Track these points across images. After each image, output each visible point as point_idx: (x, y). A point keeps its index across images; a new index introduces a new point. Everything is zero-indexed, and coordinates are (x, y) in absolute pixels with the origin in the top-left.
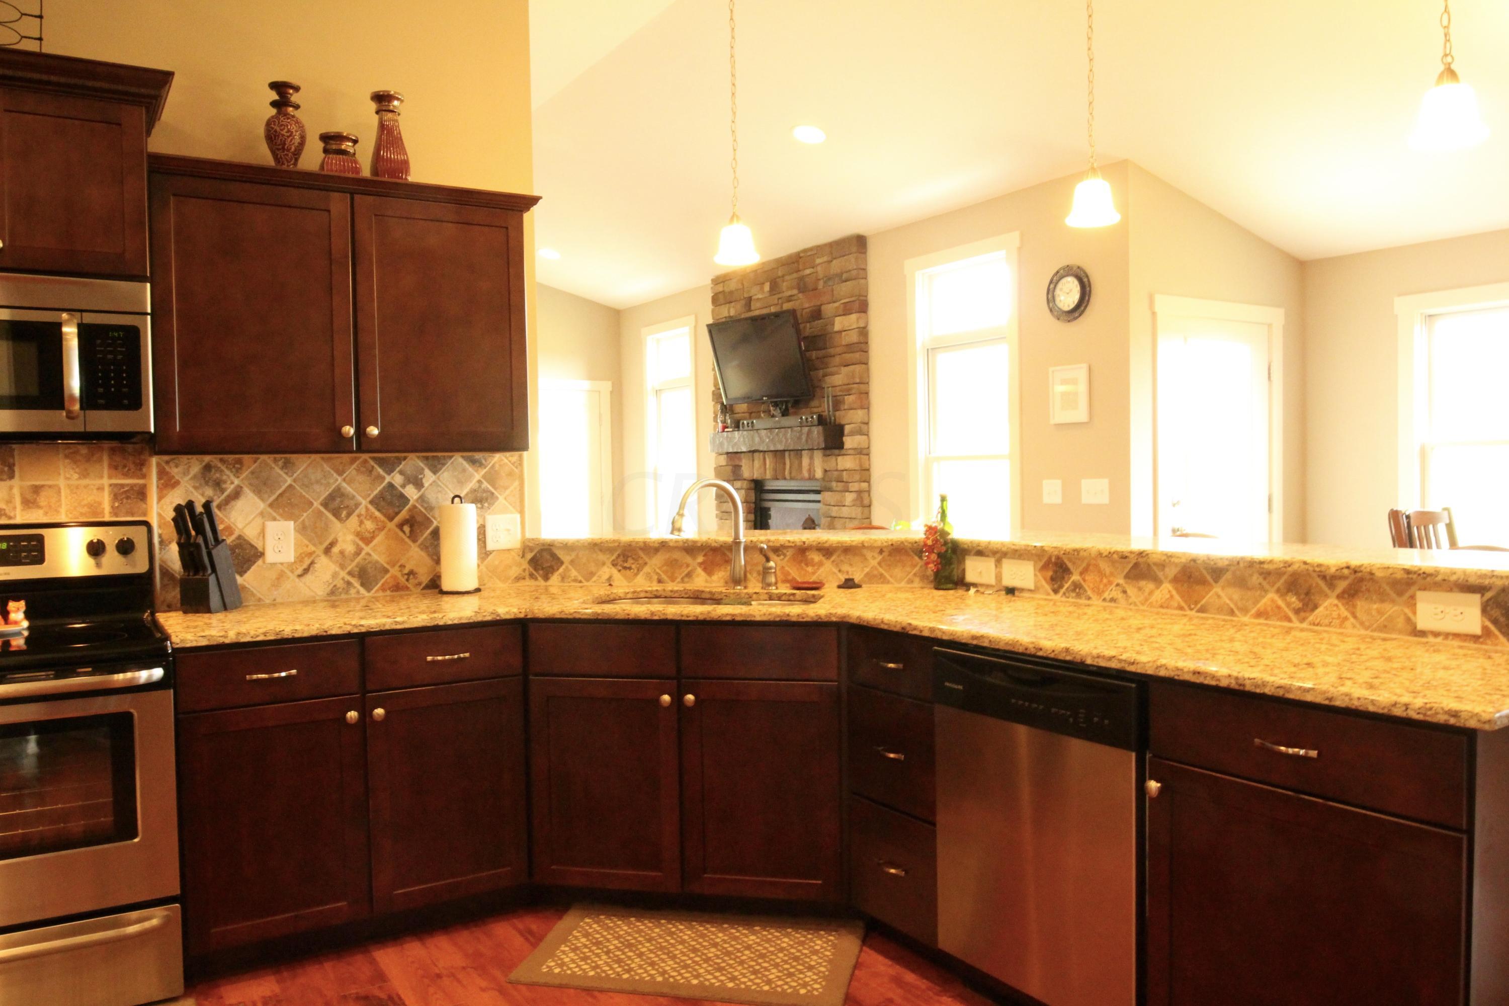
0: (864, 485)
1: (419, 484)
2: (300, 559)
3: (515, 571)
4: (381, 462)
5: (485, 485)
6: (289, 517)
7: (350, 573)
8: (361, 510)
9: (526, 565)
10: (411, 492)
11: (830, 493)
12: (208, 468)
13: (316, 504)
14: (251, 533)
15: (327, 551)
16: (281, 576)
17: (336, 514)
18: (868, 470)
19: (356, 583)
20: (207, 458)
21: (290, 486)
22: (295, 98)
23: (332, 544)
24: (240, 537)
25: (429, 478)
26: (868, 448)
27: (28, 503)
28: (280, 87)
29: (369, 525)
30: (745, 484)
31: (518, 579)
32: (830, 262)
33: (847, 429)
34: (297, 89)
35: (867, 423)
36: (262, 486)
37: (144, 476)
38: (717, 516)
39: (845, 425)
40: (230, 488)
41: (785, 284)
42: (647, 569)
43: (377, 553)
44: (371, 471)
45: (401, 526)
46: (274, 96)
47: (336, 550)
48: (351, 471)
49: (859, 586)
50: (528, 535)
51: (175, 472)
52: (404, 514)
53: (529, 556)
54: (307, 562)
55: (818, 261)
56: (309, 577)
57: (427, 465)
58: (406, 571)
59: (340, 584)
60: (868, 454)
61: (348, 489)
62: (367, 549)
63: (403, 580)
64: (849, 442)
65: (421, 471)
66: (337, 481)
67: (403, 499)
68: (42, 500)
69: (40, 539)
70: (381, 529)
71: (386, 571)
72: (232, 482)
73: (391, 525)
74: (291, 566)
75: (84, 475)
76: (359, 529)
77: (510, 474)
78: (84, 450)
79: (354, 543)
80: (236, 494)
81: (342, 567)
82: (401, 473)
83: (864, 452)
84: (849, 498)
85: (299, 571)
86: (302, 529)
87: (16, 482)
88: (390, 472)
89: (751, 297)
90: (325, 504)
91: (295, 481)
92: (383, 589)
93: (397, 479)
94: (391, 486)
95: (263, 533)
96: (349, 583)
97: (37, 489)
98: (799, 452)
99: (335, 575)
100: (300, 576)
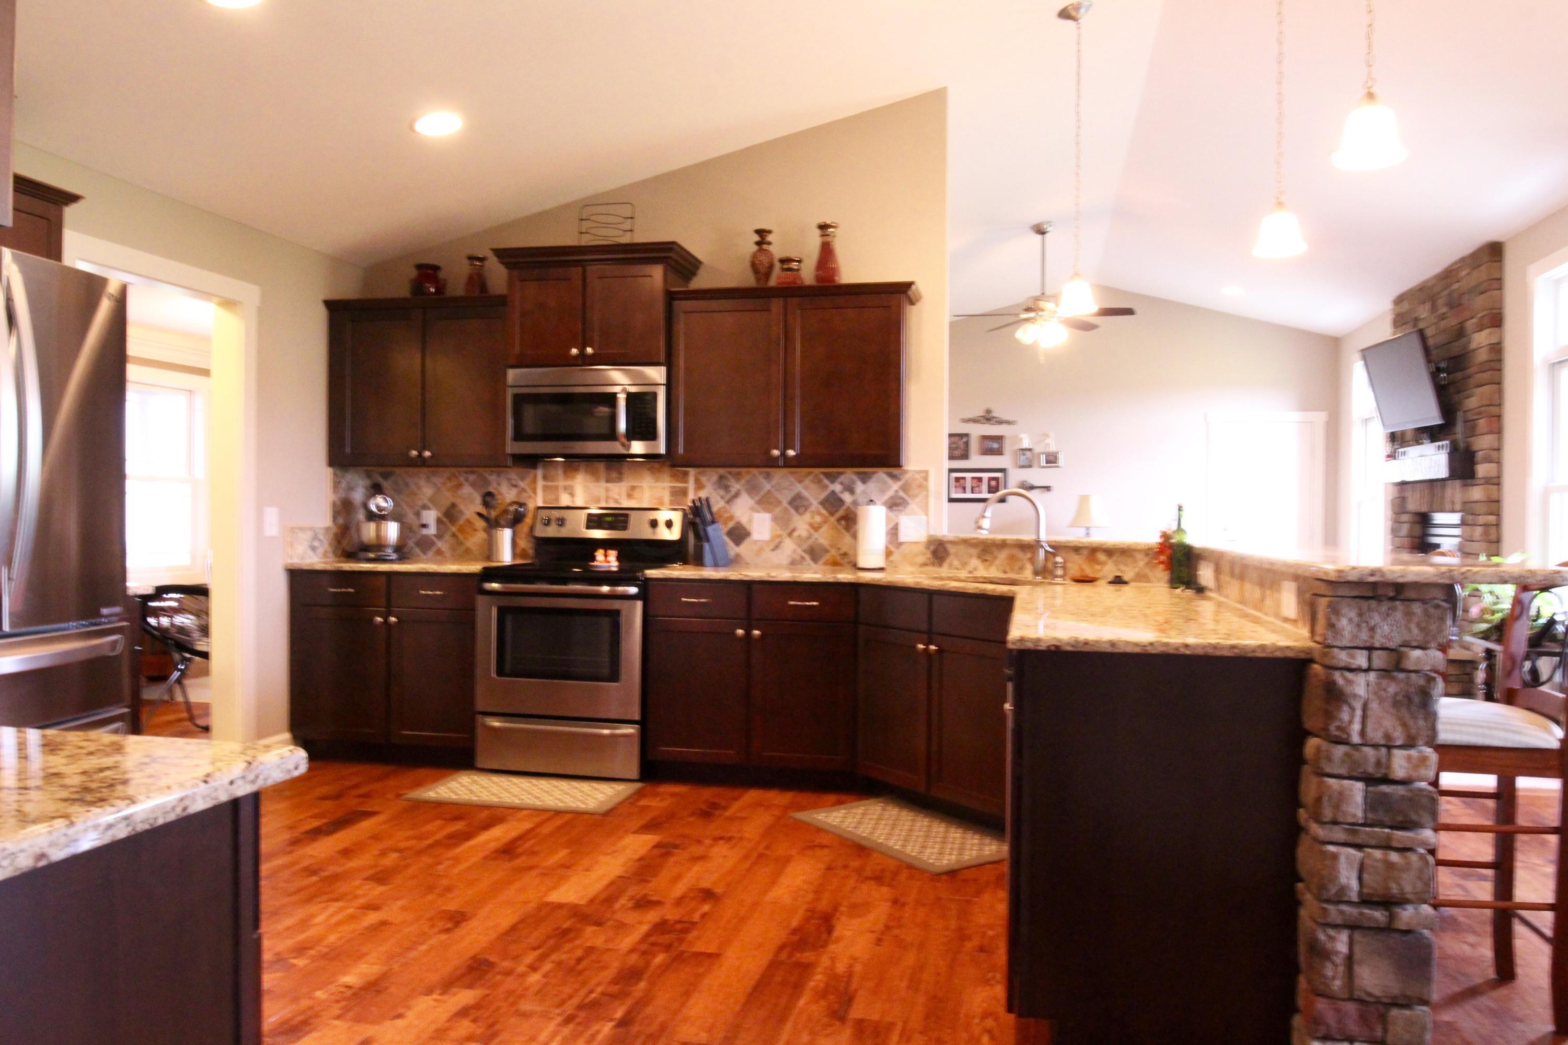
0: (1492, 519)
1: (851, 491)
2: (772, 540)
3: (921, 559)
4: (827, 475)
5: (901, 494)
6: (767, 510)
7: (805, 551)
8: (812, 509)
9: (929, 555)
10: (847, 498)
12: (721, 478)
13: (785, 504)
14: (744, 520)
15: (790, 535)
16: (760, 551)
17: (797, 509)
18: (1498, 501)
19: (807, 557)
20: (722, 471)
21: (769, 491)
22: (770, 238)
23: (794, 530)
24: (738, 523)
25: (860, 487)
26: (1499, 477)
27: (630, 496)
28: (761, 233)
29: (818, 519)
31: (925, 565)
33: (1480, 455)
34: (770, 232)
35: (1498, 450)
36: (752, 489)
37: (686, 482)
39: (1477, 452)
40: (733, 490)
41: (1441, 300)
42: (997, 562)
43: (823, 538)
44: (820, 481)
45: (839, 520)
46: (756, 238)
47: (796, 534)
48: (807, 482)
49: (1125, 583)
50: (932, 533)
51: (703, 479)
52: (841, 513)
53: (932, 547)
54: (777, 540)
56: (778, 551)
57: (859, 478)
58: (841, 552)
59: (798, 558)
60: (1498, 484)
61: (805, 493)
62: (816, 535)
63: (838, 558)
64: (1482, 470)
65: (853, 482)
66: (799, 488)
67: (841, 502)
68: (636, 494)
69: (627, 516)
70: (825, 522)
71: (827, 551)
72: (735, 486)
73: (832, 519)
74: (767, 543)
75: (657, 480)
76: (812, 521)
77: (920, 486)
78: (656, 465)
79: (808, 531)
80: (737, 495)
81: (799, 546)
82: (841, 483)
83: (1496, 481)
85: (772, 547)
86: (775, 519)
87: (623, 484)
88: (832, 482)
90: (791, 503)
91: (772, 487)
92: (826, 564)
93: (837, 487)
94: (833, 492)
95: (750, 521)
96: (803, 558)
97: (633, 488)
99: (794, 551)
100: (773, 550)
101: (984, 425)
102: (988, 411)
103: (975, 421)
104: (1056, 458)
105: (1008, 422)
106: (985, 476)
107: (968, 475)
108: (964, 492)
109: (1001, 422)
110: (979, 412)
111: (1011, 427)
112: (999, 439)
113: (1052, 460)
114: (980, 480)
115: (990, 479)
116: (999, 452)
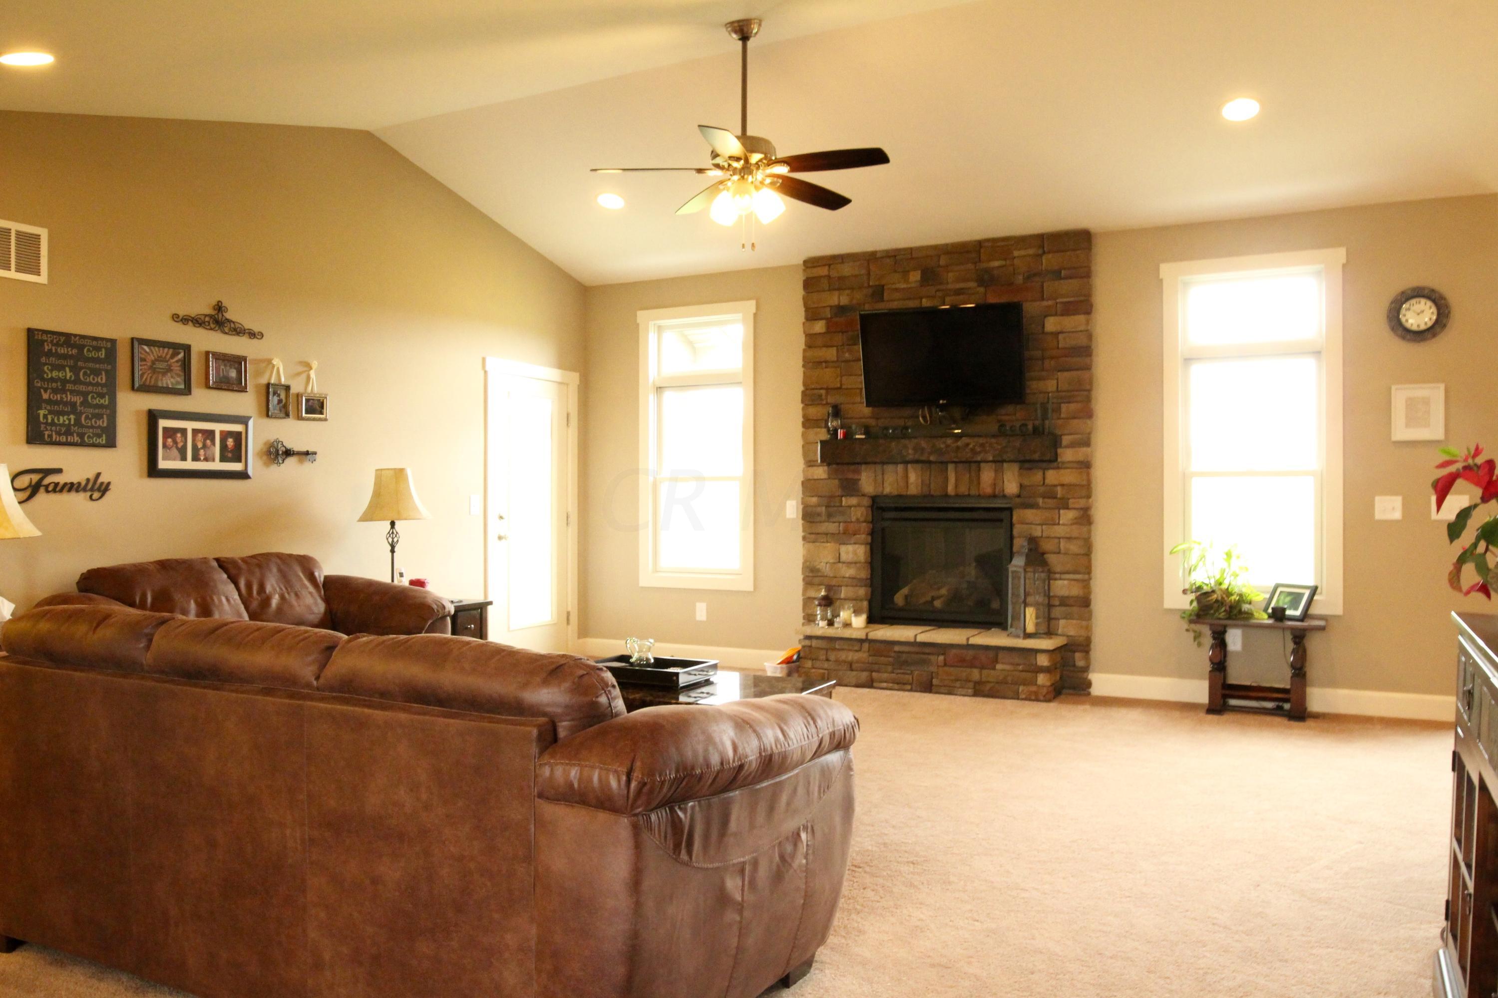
0: (1084, 502)
11: (1034, 511)
18: (1089, 485)
26: (1091, 461)
30: (866, 502)
32: (1041, 256)
33: (1066, 440)
35: (1091, 435)
38: (804, 538)
39: (1061, 436)
41: (950, 275)
55: (1016, 253)
60: (1090, 468)
64: (1067, 455)
83: (1083, 466)
84: (1067, 516)
89: (883, 286)
98: (974, 466)
101: (211, 332)
102: (219, 308)
103: (197, 322)
104: (322, 405)
105: (252, 335)
106: (218, 428)
107: (190, 425)
108: (184, 458)
109: (238, 331)
110: (203, 307)
111: (255, 341)
112: (238, 362)
113: (316, 407)
114: (210, 434)
115: (225, 435)
116: (237, 386)
